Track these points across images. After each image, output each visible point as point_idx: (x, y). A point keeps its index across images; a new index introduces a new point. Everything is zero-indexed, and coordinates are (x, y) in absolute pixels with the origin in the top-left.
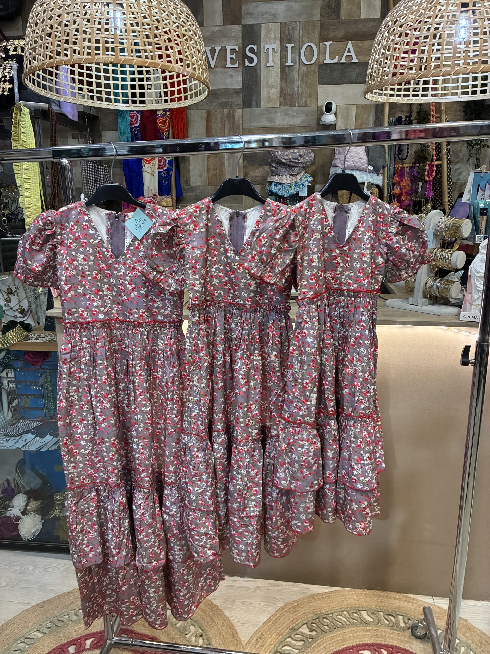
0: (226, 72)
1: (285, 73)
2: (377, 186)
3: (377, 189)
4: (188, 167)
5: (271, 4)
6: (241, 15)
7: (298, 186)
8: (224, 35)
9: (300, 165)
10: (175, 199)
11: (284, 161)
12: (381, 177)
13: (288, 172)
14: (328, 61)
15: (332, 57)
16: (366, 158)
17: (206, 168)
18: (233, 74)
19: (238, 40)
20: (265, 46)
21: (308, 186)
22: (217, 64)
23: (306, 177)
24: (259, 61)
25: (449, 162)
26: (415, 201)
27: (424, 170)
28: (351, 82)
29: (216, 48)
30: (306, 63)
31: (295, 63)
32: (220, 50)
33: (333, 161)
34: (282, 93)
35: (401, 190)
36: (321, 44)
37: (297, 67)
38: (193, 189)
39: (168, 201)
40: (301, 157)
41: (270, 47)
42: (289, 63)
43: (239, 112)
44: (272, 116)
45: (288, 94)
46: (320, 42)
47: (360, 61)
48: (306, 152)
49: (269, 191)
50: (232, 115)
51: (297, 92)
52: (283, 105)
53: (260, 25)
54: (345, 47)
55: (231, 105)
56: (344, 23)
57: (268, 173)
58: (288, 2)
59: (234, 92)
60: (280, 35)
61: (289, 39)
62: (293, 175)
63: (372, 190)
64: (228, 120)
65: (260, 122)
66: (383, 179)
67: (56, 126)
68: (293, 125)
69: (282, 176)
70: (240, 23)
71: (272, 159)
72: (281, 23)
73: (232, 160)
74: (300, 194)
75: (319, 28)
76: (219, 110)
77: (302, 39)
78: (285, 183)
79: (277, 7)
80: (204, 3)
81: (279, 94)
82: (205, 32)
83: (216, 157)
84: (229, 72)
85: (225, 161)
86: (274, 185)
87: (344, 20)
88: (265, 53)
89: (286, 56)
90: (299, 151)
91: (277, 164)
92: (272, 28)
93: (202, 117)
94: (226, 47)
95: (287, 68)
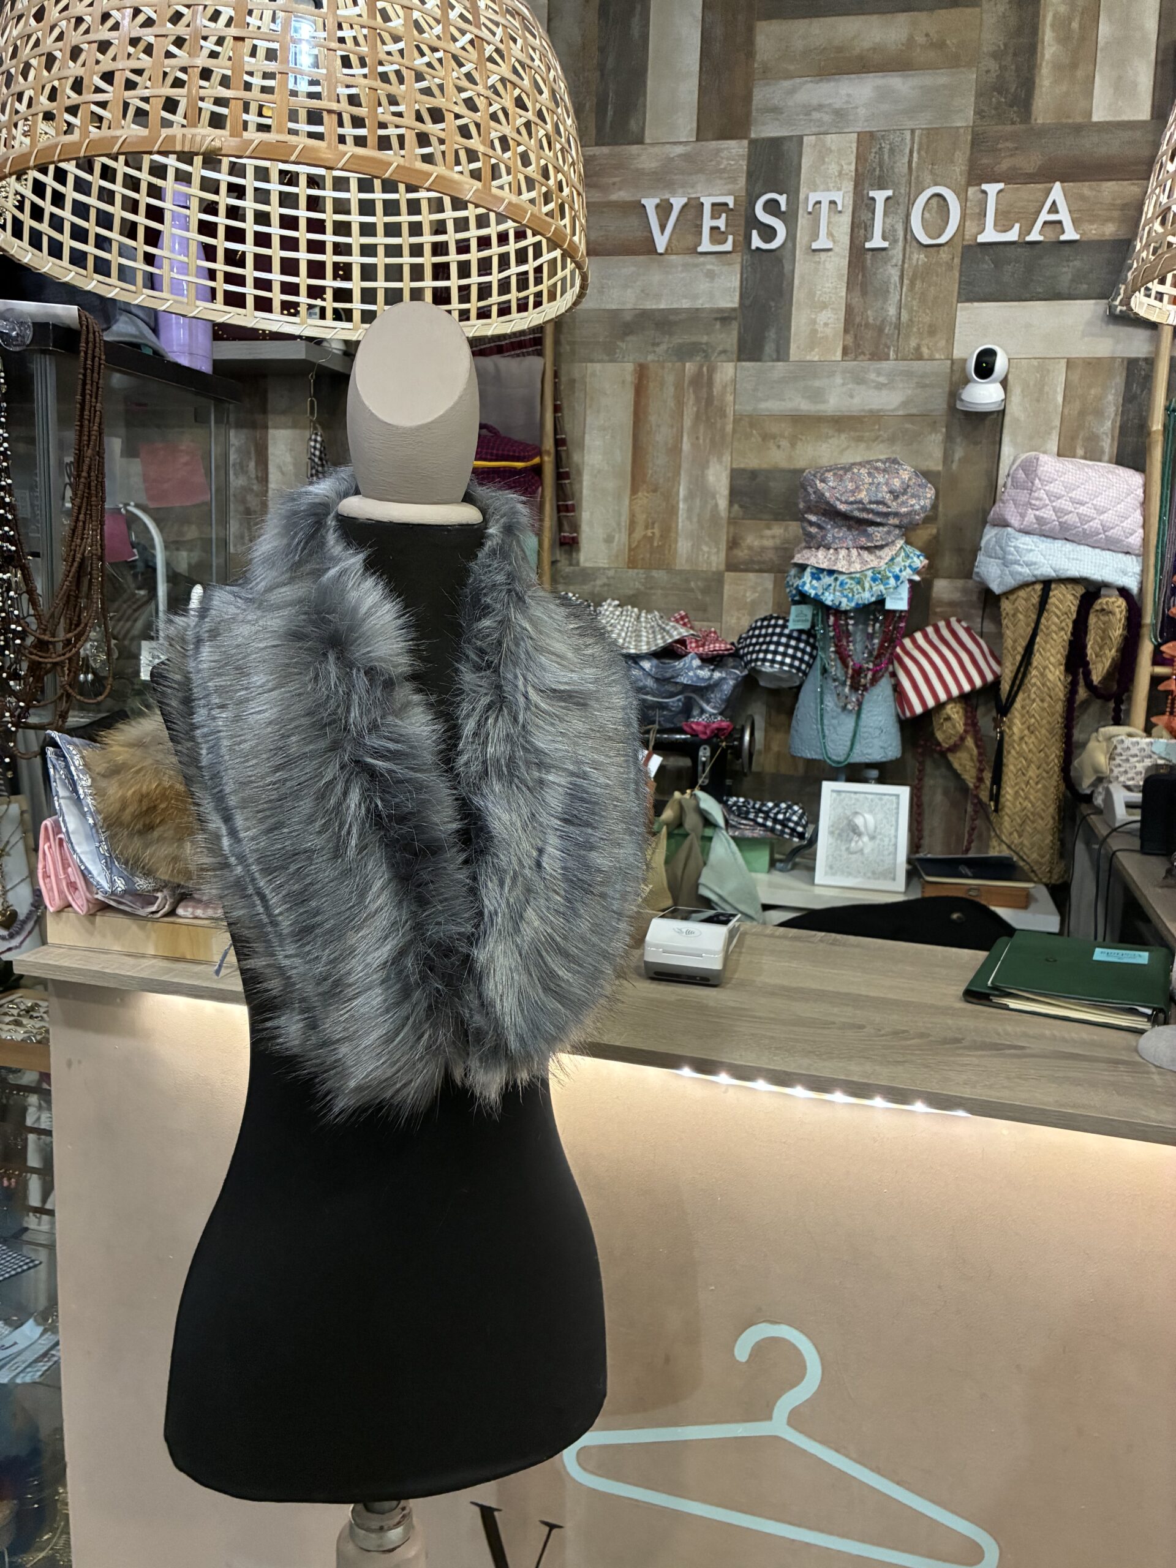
0: (696, 266)
1: (864, 268)
2: (1124, 592)
3: (1121, 602)
5: (832, 84)
6: (748, 114)
7: (884, 580)
8: (693, 165)
9: (893, 521)
11: (842, 507)
13: (854, 540)
14: (989, 235)
15: (1003, 225)
17: (625, 519)
18: (716, 268)
19: (733, 180)
20: (810, 196)
21: (911, 581)
22: (675, 242)
23: (908, 556)
24: (791, 235)
28: (1055, 295)
29: (672, 200)
30: (927, 241)
32: (685, 206)
33: (993, 511)
34: (850, 322)
36: (971, 190)
37: (897, 253)
38: (585, 575)
40: (896, 498)
41: (825, 197)
42: (877, 242)
43: (726, 371)
44: (817, 383)
45: (867, 325)
46: (969, 184)
47: (1084, 239)
48: (911, 483)
49: (794, 592)
50: (705, 378)
51: (894, 320)
52: (852, 356)
53: (800, 139)
54: (1042, 199)
55: (704, 351)
56: (1042, 132)
57: (796, 542)
58: (883, 77)
59: (716, 319)
60: (853, 167)
61: (879, 177)
62: (867, 549)
63: (1107, 603)
64: (694, 392)
65: (784, 400)
66: (1142, 571)
67: (99, 374)
68: (879, 411)
69: (836, 549)
70: (745, 138)
71: (810, 501)
72: (859, 133)
73: (698, 502)
74: (890, 605)
75: (969, 146)
76: (670, 364)
77: (918, 177)
78: (844, 570)
79: (850, 92)
80: (650, 83)
81: (842, 325)
82: (646, 158)
83: (655, 491)
84: (704, 264)
85: (678, 503)
86: (813, 574)
87: (1043, 124)
88: (810, 213)
89: (869, 223)
90: (891, 482)
91: (824, 515)
92: (833, 148)
93: (623, 382)
94: (702, 200)
95: (869, 255)
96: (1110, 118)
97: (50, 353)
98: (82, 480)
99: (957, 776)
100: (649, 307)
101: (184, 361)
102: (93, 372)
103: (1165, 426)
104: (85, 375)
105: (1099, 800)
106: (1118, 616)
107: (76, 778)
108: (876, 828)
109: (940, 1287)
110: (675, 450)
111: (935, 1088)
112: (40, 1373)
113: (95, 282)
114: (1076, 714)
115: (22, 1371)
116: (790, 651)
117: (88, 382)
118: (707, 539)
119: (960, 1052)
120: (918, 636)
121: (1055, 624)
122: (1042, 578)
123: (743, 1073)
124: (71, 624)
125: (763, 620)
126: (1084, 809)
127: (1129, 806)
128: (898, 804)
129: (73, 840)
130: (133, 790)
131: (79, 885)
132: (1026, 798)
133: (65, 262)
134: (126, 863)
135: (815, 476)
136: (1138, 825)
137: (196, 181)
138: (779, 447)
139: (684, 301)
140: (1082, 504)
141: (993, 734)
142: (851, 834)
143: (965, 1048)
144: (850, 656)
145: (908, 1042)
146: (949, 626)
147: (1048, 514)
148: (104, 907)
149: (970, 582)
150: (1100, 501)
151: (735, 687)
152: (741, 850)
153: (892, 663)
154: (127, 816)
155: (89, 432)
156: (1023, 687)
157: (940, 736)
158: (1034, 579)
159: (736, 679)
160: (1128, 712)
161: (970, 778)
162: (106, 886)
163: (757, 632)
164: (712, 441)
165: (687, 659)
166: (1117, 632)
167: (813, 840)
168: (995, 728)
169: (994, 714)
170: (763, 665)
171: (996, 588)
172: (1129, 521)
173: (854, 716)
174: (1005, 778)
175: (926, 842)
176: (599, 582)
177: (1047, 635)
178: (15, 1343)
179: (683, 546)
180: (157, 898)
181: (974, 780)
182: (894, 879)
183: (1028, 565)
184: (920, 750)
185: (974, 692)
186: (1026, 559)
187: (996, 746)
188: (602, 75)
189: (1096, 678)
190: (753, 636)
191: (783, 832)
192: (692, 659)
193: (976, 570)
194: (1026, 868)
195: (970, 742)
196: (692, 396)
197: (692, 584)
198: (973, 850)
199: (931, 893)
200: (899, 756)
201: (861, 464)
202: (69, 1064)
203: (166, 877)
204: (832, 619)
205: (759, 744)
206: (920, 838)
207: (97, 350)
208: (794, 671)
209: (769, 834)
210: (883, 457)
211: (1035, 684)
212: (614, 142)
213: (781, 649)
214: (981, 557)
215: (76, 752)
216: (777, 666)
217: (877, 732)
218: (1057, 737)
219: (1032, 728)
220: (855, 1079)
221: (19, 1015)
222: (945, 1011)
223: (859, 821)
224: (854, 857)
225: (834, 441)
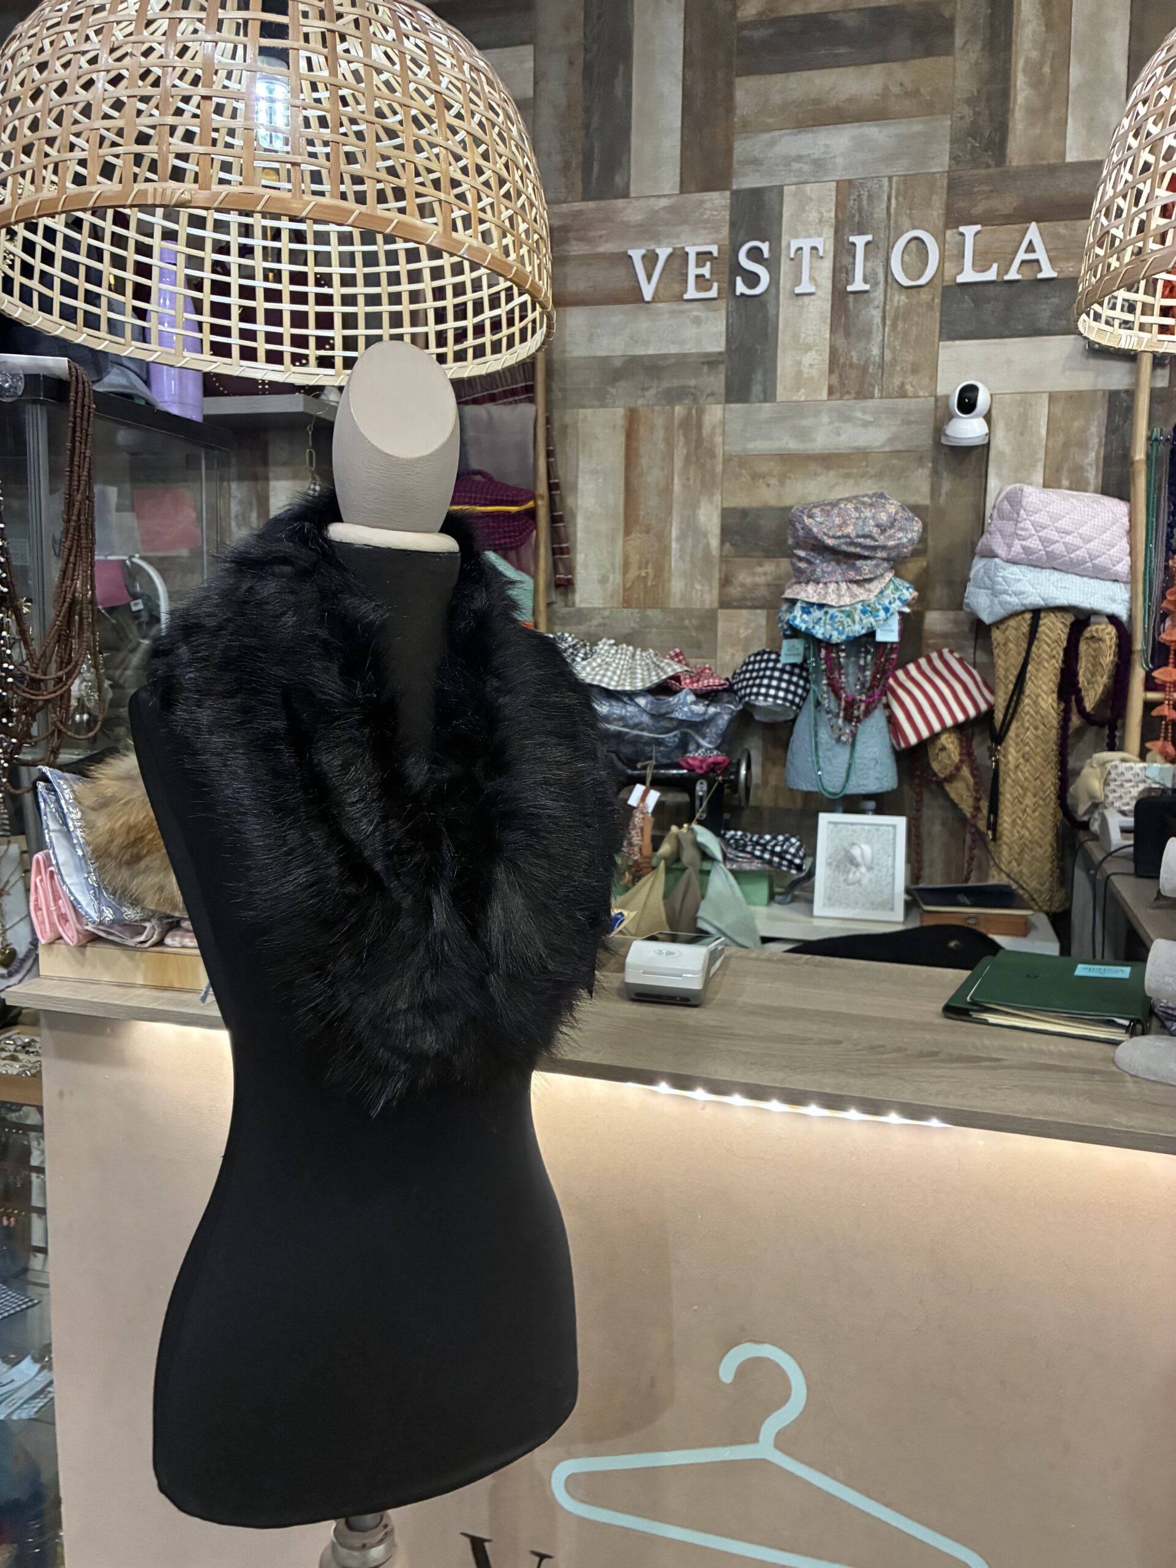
0: (682, 312)
1: (846, 310)
2: (1113, 619)
3: (1111, 630)
5: (810, 135)
6: (729, 167)
7: (874, 613)
8: (677, 216)
9: (880, 554)
11: (830, 542)
12: (1122, 592)
13: (843, 574)
14: (968, 275)
15: (981, 265)
17: (619, 560)
18: (702, 315)
19: (717, 229)
20: (792, 243)
21: (901, 613)
22: (661, 290)
23: (897, 589)
24: (775, 281)
28: (1035, 331)
29: (658, 251)
30: (906, 282)
31: (875, 284)
32: (671, 256)
33: (981, 543)
34: (834, 363)
36: (949, 233)
37: (878, 295)
38: (580, 616)
40: (883, 531)
41: (806, 244)
42: (858, 285)
43: (715, 413)
44: (805, 423)
45: (851, 366)
46: (947, 227)
47: (1061, 276)
48: (898, 517)
49: (785, 627)
50: (694, 422)
51: (877, 359)
52: (838, 395)
53: (780, 188)
54: (1018, 239)
55: (693, 394)
56: (1018, 174)
57: (788, 577)
58: (860, 127)
59: (703, 363)
60: (833, 214)
61: (859, 223)
62: (857, 582)
63: (1097, 631)
64: (685, 435)
65: (771, 439)
66: (1131, 598)
67: (88, 422)
68: (865, 448)
69: (825, 584)
70: (727, 189)
71: (798, 537)
72: (838, 182)
73: (690, 542)
74: (880, 637)
75: (945, 191)
76: (657, 408)
77: (896, 222)
78: (833, 604)
79: (828, 142)
80: (633, 139)
81: (827, 366)
82: (631, 211)
83: (648, 532)
84: (690, 311)
85: (670, 543)
86: (803, 609)
87: (1017, 167)
88: (792, 259)
89: (850, 267)
90: (877, 516)
91: (812, 550)
92: (813, 196)
93: (614, 427)
94: (687, 249)
95: (851, 298)
96: (1083, 159)
97: (42, 403)
98: (73, 523)
99: (954, 806)
100: (637, 353)
101: (175, 410)
102: (82, 419)
103: (1148, 456)
104: (75, 423)
105: (1095, 827)
106: (1108, 643)
107: (66, 811)
108: (873, 859)
109: (921, 1302)
110: (666, 491)
111: (907, 1098)
112: (36, 1409)
113: (84, 335)
114: (1070, 741)
115: (18, 1408)
116: (784, 685)
117: (78, 429)
118: (699, 578)
119: (934, 1064)
120: (911, 667)
121: (1046, 652)
122: (1030, 607)
123: (718, 1088)
124: (62, 662)
125: (756, 655)
126: (1082, 835)
127: (1124, 831)
128: (895, 834)
129: (63, 872)
130: (120, 823)
131: (69, 917)
132: (1024, 826)
133: (56, 316)
134: (114, 894)
135: (802, 512)
136: (1131, 849)
137: (182, 238)
138: (768, 485)
139: (671, 346)
140: (1068, 533)
141: (989, 763)
142: (849, 865)
143: (942, 1061)
144: (842, 688)
145: (885, 1056)
146: (941, 657)
147: (1034, 543)
148: (94, 939)
149: (962, 613)
150: (1084, 530)
151: (731, 721)
152: (739, 883)
153: (886, 695)
154: (114, 848)
155: (79, 477)
156: (1017, 716)
157: (935, 766)
158: (1023, 608)
159: (731, 714)
160: (1123, 739)
161: (967, 808)
162: (95, 916)
163: (750, 667)
164: (703, 483)
165: (681, 695)
166: (1108, 658)
167: (811, 874)
168: (990, 757)
169: (989, 743)
170: (757, 699)
171: (987, 619)
172: (1115, 549)
173: (849, 748)
174: (1002, 807)
175: (926, 872)
176: (595, 622)
177: (1039, 664)
178: (12, 1381)
179: (677, 586)
180: (145, 928)
181: (971, 810)
182: (892, 909)
183: (1016, 594)
184: (917, 781)
185: (968, 722)
186: (1014, 588)
187: (991, 776)
188: (587, 135)
189: (1089, 705)
190: (747, 671)
191: (780, 864)
192: (687, 694)
193: (966, 601)
194: (1026, 896)
195: (965, 771)
196: (682, 438)
197: (687, 622)
198: (973, 878)
199: (930, 921)
200: (896, 786)
201: (848, 500)
202: (61, 1095)
203: (152, 907)
204: (823, 652)
205: (756, 778)
206: (920, 869)
207: (87, 399)
208: (788, 704)
209: (767, 866)
210: (870, 492)
211: (1028, 713)
212: (600, 197)
213: (774, 683)
214: (970, 588)
215: (66, 787)
216: (770, 700)
217: (873, 763)
218: (1053, 764)
219: (1027, 756)
220: (828, 1091)
221: (15, 1051)
222: (925, 1027)
223: (856, 852)
224: (852, 888)
225: (822, 479)
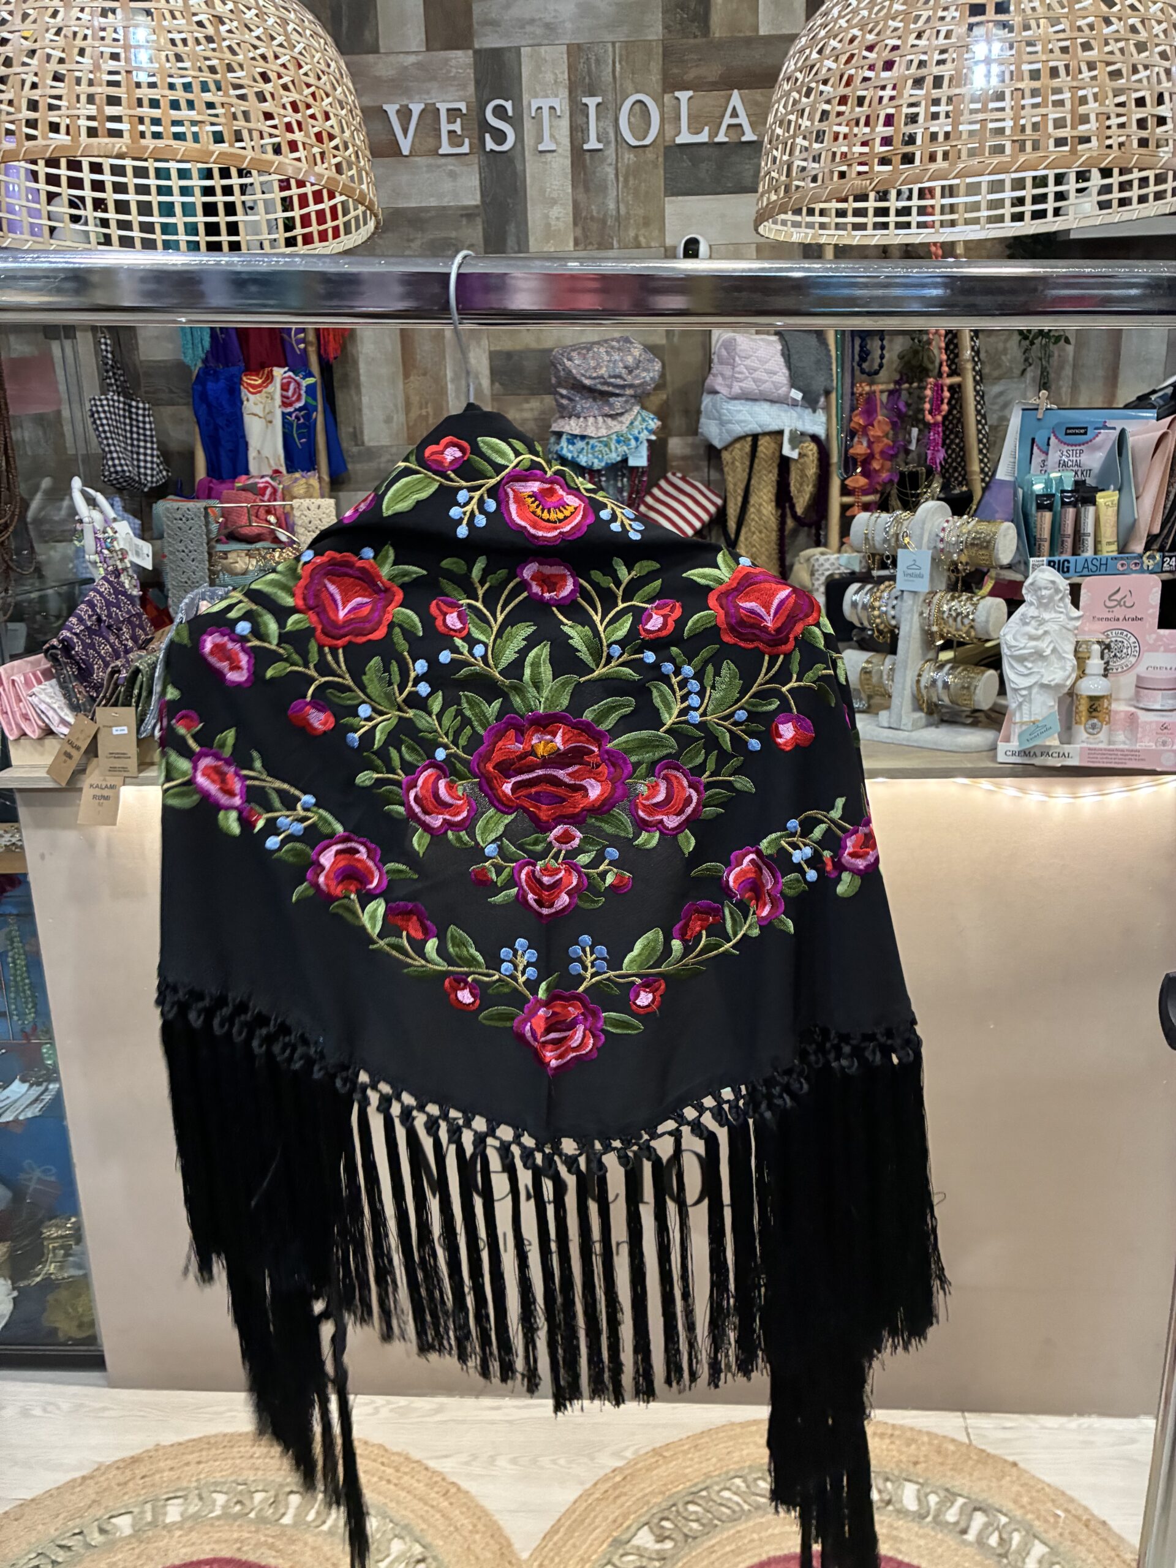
0: (439, 166)
1: (584, 167)
2: (815, 438)
3: (813, 446)
4: (355, 399)
6: (471, 26)
7: (626, 442)
8: (428, 74)
9: (629, 392)
10: (326, 478)
11: (587, 382)
12: (821, 417)
13: (599, 409)
14: (685, 138)
15: (695, 130)
16: (786, 371)
17: (401, 401)
18: (457, 169)
19: (463, 87)
20: (533, 103)
21: (649, 441)
22: (417, 145)
23: (644, 420)
24: (520, 138)
25: (980, 378)
26: (902, 474)
27: (922, 399)
28: (742, 189)
29: (411, 106)
30: (633, 142)
31: (607, 143)
32: (423, 111)
33: (708, 382)
34: (578, 216)
35: (870, 444)
36: (667, 97)
37: (611, 152)
38: (371, 454)
39: (309, 486)
40: (630, 372)
41: (545, 104)
42: (592, 144)
45: (592, 218)
46: (664, 92)
48: (642, 359)
51: (614, 212)
52: (582, 246)
53: (518, 50)
54: (724, 104)
55: (454, 245)
56: (720, 45)
57: (553, 412)
59: (462, 216)
60: (566, 76)
61: (589, 86)
62: (613, 417)
63: (802, 448)
66: (828, 422)
69: (585, 418)
70: (469, 47)
71: (560, 377)
72: (568, 45)
73: (463, 383)
74: (632, 463)
75: (661, 57)
77: (621, 85)
78: (593, 435)
79: (557, 7)
81: (570, 219)
82: (383, 66)
83: (425, 374)
84: (446, 165)
85: (445, 384)
86: (568, 440)
87: (719, 38)
88: (533, 118)
89: (584, 126)
90: (625, 358)
91: (572, 388)
92: (547, 58)
94: (438, 105)
95: (587, 156)
96: (773, 32)
100: (401, 206)
106: (812, 458)
112: (37, 1110)
114: (787, 541)
115: (22, 1112)
121: (765, 468)
122: (751, 433)
135: (562, 354)
139: (431, 200)
147: (749, 384)
149: (697, 439)
156: (745, 523)
158: (744, 434)
160: (826, 536)
166: (812, 470)
171: (718, 444)
177: (759, 478)
178: (9, 1097)
183: (739, 422)
185: (705, 526)
186: (737, 419)
189: (799, 510)
193: (700, 430)
201: (600, 344)
202: (42, 857)
210: (617, 337)
211: (754, 519)
214: (702, 419)
